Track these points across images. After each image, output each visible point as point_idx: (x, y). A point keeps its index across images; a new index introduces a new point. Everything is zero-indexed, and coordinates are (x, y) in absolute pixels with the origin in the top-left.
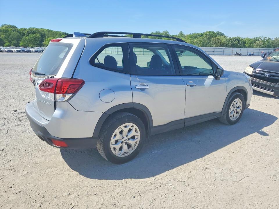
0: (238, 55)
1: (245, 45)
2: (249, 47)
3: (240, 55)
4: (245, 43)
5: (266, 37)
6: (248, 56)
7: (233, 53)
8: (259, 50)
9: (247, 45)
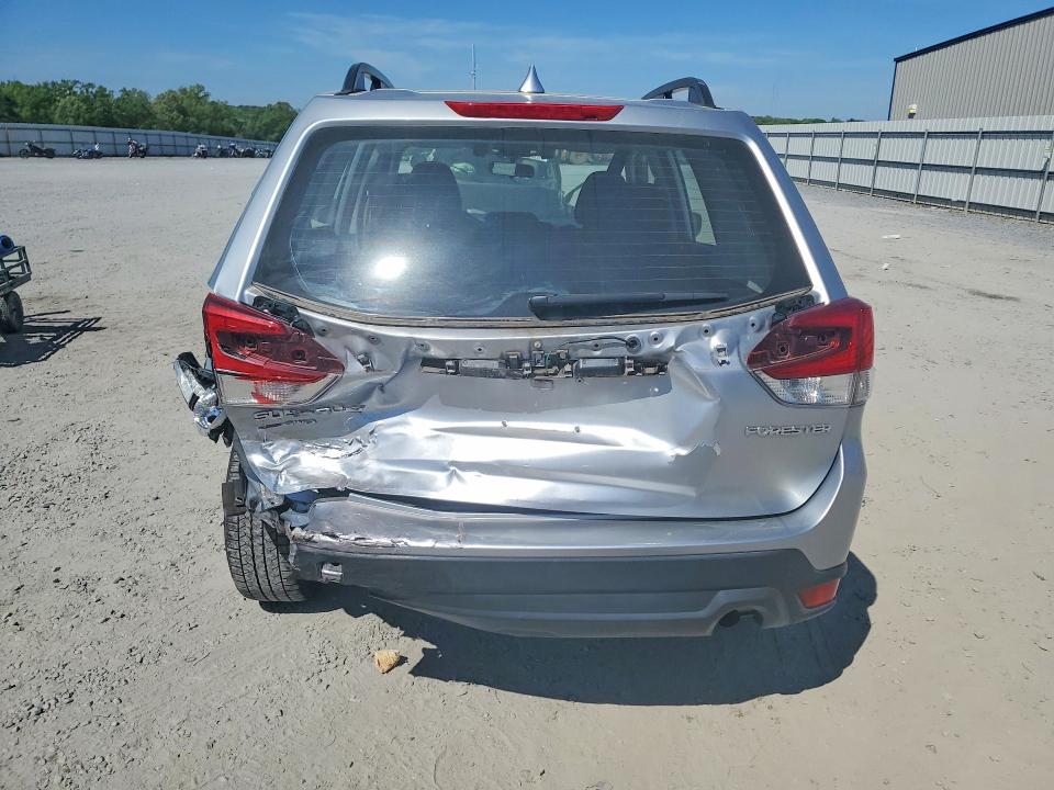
0: (41, 156)
1: (17, 110)
2: (35, 119)
3: (50, 154)
4: (14, 104)
5: (91, 85)
6: (84, 158)
7: (16, 148)
8: (111, 135)
9: (25, 113)
